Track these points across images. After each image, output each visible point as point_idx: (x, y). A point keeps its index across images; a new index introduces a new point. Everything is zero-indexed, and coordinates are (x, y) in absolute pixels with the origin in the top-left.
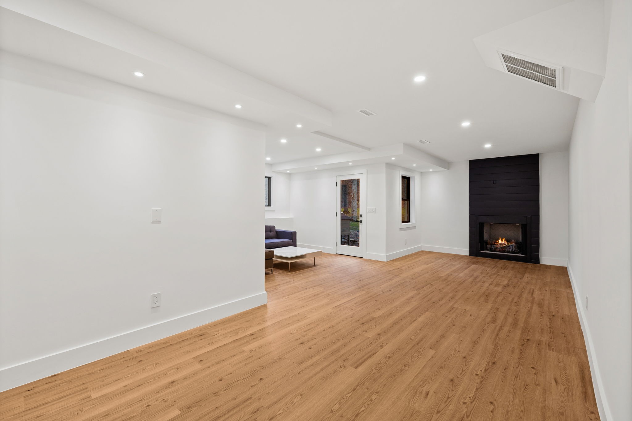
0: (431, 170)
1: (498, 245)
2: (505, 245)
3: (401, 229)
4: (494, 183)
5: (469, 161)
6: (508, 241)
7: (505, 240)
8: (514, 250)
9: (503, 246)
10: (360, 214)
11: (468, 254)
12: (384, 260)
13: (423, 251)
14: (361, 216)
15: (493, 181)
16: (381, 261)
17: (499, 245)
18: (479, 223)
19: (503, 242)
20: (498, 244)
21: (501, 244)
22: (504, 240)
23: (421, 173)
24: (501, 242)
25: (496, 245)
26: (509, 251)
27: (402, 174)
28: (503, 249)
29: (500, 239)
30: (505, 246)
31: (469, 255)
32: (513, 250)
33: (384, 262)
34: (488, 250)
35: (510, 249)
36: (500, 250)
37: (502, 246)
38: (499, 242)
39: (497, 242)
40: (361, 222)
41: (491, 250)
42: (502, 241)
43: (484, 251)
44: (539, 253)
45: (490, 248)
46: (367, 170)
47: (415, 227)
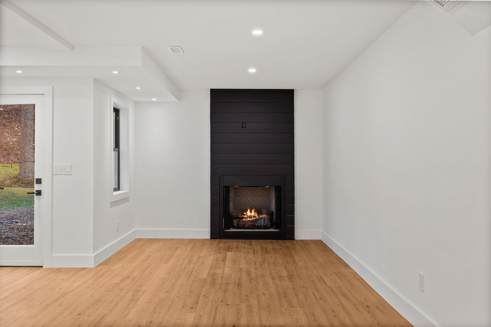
0: (154, 100)
1: (245, 218)
2: (255, 218)
3: (114, 204)
4: (242, 127)
5: (210, 90)
6: (259, 212)
7: (255, 211)
8: (267, 224)
9: (253, 219)
10: (37, 176)
11: (208, 236)
12: (91, 265)
13: (139, 240)
14: (39, 181)
15: (241, 124)
16: (84, 269)
17: (247, 218)
18: (224, 187)
19: (253, 214)
20: (246, 216)
21: (250, 217)
22: (253, 211)
23: (135, 102)
24: (250, 214)
25: (243, 218)
26: (261, 226)
27: (114, 104)
28: (254, 224)
29: (249, 210)
30: (255, 220)
31: (210, 238)
32: (265, 225)
33: (92, 269)
34: (235, 228)
35: (261, 223)
36: (249, 226)
37: (251, 219)
38: (247, 213)
39: (245, 214)
40: (39, 193)
41: (238, 228)
42: (251, 212)
43: (229, 229)
44: (294, 225)
45: (238, 224)
46: (53, 88)
47: (129, 197)
